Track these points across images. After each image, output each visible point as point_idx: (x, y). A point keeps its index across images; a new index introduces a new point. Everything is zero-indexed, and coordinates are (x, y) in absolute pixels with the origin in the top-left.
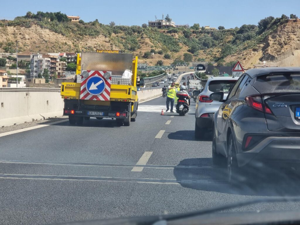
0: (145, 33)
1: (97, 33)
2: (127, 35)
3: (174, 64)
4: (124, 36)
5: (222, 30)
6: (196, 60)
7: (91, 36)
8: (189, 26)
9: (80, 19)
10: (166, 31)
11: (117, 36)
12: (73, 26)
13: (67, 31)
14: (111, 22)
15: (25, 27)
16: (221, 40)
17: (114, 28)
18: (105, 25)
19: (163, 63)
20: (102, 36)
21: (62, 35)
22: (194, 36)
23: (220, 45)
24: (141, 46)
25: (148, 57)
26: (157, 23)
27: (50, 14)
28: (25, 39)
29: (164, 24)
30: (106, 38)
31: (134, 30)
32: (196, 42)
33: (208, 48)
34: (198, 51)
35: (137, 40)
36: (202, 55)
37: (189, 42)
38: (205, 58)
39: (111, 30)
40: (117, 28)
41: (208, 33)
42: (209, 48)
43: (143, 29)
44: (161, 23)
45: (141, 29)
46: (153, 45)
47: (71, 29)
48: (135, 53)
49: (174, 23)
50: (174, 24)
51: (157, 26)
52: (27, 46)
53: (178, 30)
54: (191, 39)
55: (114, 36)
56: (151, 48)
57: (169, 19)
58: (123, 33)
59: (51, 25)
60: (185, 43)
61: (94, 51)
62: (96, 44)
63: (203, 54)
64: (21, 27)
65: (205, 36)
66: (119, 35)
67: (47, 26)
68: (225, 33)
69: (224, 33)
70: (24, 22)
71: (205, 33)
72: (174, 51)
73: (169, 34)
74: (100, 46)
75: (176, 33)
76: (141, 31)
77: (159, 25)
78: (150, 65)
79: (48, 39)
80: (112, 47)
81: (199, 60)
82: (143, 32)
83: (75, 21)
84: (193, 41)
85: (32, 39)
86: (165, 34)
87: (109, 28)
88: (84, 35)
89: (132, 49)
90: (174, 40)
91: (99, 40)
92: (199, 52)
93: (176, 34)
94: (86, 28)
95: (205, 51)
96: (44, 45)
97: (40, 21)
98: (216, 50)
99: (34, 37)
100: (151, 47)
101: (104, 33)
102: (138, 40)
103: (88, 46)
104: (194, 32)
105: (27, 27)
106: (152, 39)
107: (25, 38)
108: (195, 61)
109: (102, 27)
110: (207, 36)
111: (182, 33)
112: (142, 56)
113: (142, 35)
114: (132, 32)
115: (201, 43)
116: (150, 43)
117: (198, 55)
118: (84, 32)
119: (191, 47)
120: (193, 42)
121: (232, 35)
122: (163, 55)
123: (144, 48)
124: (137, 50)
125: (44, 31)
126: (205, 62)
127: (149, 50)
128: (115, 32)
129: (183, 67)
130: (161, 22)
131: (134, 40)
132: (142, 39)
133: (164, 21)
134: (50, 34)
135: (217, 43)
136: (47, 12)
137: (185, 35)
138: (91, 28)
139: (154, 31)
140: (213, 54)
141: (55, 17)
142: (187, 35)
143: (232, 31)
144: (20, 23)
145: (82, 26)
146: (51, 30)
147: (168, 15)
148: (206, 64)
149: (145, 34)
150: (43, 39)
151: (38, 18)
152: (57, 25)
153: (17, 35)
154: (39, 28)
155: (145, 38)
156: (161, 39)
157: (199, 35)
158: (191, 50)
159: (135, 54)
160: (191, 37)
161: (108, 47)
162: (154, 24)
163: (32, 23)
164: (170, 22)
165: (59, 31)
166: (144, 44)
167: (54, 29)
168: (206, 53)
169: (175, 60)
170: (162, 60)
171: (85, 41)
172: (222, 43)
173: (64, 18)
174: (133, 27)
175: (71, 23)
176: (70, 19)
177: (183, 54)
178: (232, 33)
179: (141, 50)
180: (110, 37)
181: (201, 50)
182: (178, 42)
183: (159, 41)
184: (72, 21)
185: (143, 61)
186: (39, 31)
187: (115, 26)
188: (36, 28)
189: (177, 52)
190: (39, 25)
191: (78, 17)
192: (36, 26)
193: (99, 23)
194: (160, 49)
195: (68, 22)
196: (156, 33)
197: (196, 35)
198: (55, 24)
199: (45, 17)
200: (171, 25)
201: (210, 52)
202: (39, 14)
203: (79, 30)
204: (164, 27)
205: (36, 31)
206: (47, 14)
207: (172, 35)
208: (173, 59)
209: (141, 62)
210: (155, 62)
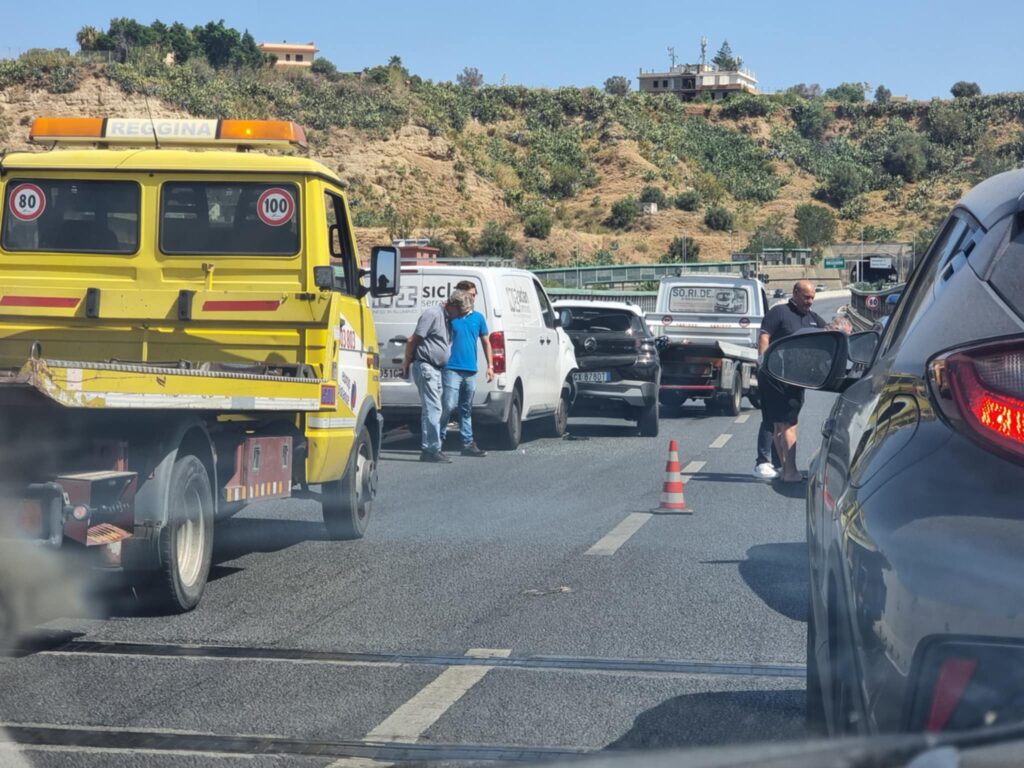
0: (619, 115)
1: (394, 117)
2: (536, 126)
3: (751, 252)
4: (522, 132)
5: (971, 100)
6: (855, 234)
7: (364, 131)
8: (816, 87)
9: (317, 56)
10: (716, 107)
11: (491, 133)
12: (282, 85)
13: (249, 110)
14: (466, 72)
15: (50, 91)
16: (966, 143)
17: (479, 96)
18: (435, 84)
19: (697, 250)
20: (417, 128)
22: (841, 129)
23: (963, 164)
24: (597, 176)
25: (631, 224)
26: (674, 78)
27: (172, 31)
29: (708, 81)
30: (434, 138)
31: (569, 104)
32: (853, 157)
33: (909, 180)
34: (859, 196)
35: (584, 147)
36: (878, 215)
37: (818, 156)
38: (895, 225)
39: (464, 104)
40: (490, 97)
41: (906, 113)
42: (913, 183)
43: (609, 101)
44: (694, 80)
45: (599, 99)
46: (656, 170)
47: (271, 98)
48: (571, 205)
49: (754, 79)
50: (754, 83)
51: (674, 92)
53: (768, 103)
54: (827, 144)
55: (477, 133)
56: (645, 185)
57: (730, 61)
58: (518, 118)
59: (174, 78)
60: (801, 162)
61: (373, 198)
62: (384, 167)
63: (883, 208)
64: (28, 92)
65: (890, 127)
66: (501, 126)
67: (156, 83)
68: (985, 111)
69: (981, 109)
70: (45, 70)
71: (890, 116)
72: (751, 195)
73: (730, 124)
74: (407, 174)
75: (760, 118)
76: (602, 107)
77: (688, 87)
78: (636, 259)
80: (461, 178)
81: (868, 236)
82: (609, 114)
83: (295, 66)
84: (838, 152)
86: (710, 123)
87: (454, 96)
88: (334, 128)
89: (560, 189)
90: (753, 150)
91: (402, 149)
92: (866, 201)
93: (761, 121)
94: (340, 93)
97: (123, 61)
98: (943, 187)
100: (644, 179)
101: (424, 118)
102: (587, 147)
103: (347, 174)
104: (840, 113)
105: (59, 92)
106: (651, 145)
108: (849, 243)
109: (419, 92)
110: (903, 128)
111: (786, 119)
112: (603, 218)
113: (603, 127)
114: (558, 112)
115: (874, 161)
116: (645, 161)
117: (859, 212)
118: (332, 112)
119: (827, 180)
120: (839, 158)
121: (1015, 120)
122: (699, 216)
123: (610, 186)
124: (581, 192)
125: (139, 106)
126: (894, 242)
127: (634, 189)
128: (483, 116)
129: (794, 269)
130: (695, 72)
131: (567, 150)
132: (602, 145)
133: (707, 69)
135: (947, 159)
136: (157, 22)
137: (799, 124)
138: (364, 93)
139: (662, 110)
140: (931, 208)
141: (194, 43)
142: (811, 124)
143: (1017, 103)
144: (27, 72)
145: (325, 85)
146: (171, 100)
147: (725, 44)
148: (899, 254)
149: (616, 123)
151: (113, 48)
152: (202, 81)
153: (8, 128)
154: (113, 93)
155: (618, 138)
156: (693, 144)
157: (864, 126)
158: (830, 192)
159: (570, 213)
160: (829, 133)
161: (444, 178)
162: (666, 84)
163: (84, 69)
164: (734, 74)
165: (211, 107)
166: (611, 166)
167: (186, 99)
168: (899, 204)
169: (754, 237)
170: (695, 238)
171: (335, 154)
172: (973, 159)
173: (242, 49)
174: (563, 93)
175: (275, 71)
176: (268, 56)
177: (794, 211)
178: (1019, 107)
179: (598, 194)
180: (455, 138)
181: (875, 189)
182: (769, 157)
183: (683, 151)
184: (279, 62)
185: (604, 239)
186: (112, 106)
187: (483, 87)
188: (99, 95)
189: (766, 201)
190: (115, 79)
191: (311, 47)
192: (100, 83)
193: (404, 72)
194: (685, 190)
195: (260, 67)
196: (669, 118)
197: (851, 126)
198: (195, 75)
199: (145, 44)
200: (739, 85)
201: (918, 200)
202: (119, 32)
203: (308, 104)
204: (709, 95)
205: (102, 108)
206: (158, 31)
207: (741, 125)
208: (743, 232)
209: (590, 245)
210: (659, 247)
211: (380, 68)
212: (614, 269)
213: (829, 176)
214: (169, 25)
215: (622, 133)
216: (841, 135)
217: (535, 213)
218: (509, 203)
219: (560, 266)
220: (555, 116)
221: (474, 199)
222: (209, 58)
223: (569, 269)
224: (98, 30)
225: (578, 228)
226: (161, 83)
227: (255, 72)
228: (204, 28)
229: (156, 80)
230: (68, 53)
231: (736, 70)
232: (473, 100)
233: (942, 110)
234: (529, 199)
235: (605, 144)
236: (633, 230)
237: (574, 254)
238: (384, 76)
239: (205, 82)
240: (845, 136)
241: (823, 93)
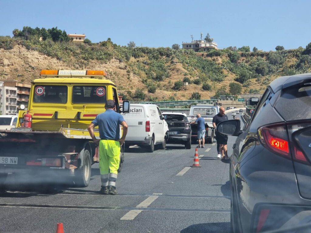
0: (176, 56)
1: (109, 56)
2: (151, 59)
3: (217, 97)
4: (147, 61)
5: (281, 51)
6: (247, 91)
7: (99, 61)
8: (235, 47)
9: (85, 38)
10: (205, 53)
12: (74, 47)
13: (65, 54)
14: (130, 43)
15: (5, 49)
16: (280, 64)
17: (134, 50)
18: (121, 46)
19: (200, 96)
20: (115, 60)
21: (58, 59)
22: (243, 60)
23: (279, 70)
24: (170, 74)
25: (180, 88)
26: (193, 44)
27: (41, 30)
28: (4, 66)
29: (203, 45)
30: (121, 63)
31: (161, 52)
32: (247, 68)
34: (248, 80)
35: (166, 65)
36: (254, 85)
37: (236, 68)
38: (259, 89)
39: (130, 52)
41: (262, 55)
42: (264, 76)
43: (174, 51)
44: (199, 45)
45: (170, 51)
46: (188, 72)
47: (71, 51)
48: (162, 83)
49: (217, 45)
50: (216, 46)
51: (193, 49)
52: (5, 75)
53: (221, 52)
54: (239, 64)
55: (133, 61)
56: (184, 77)
57: (210, 39)
58: (146, 57)
59: (42, 45)
60: (231, 70)
62: (106, 72)
63: (256, 84)
65: (257, 59)
66: (141, 59)
67: (37, 47)
68: (286, 55)
69: (284, 54)
71: (257, 56)
72: (216, 80)
73: (210, 59)
74: (113, 74)
75: (219, 57)
76: (171, 53)
77: (197, 47)
79: (37, 65)
80: (129, 75)
81: (251, 92)
83: (79, 41)
84: (242, 67)
85: (13, 65)
86: (204, 58)
87: (127, 50)
88: (90, 60)
89: (159, 78)
90: (217, 66)
91: (111, 66)
92: (250, 81)
93: (219, 58)
94: (92, 49)
95: (258, 79)
96: (30, 73)
97: (27, 40)
98: (273, 77)
99: (16, 62)
100: (184, 75)
102: (167, 65)
104: (242, 55)
105: (7, 49)
106: (186, 65)
107: (3, 63)
108: (246, 94)
109: (116, 49)
110: (261, 60)
111: (226, 57)
112: (172, 87)
113: (172, 59)
114: (158, 55)
115: (253, 70)
116: (184, 70)
117: (248, 85)
118: (90, 55)
120: (242, 69)
121: (294, 57)
122: (201, 86)
123: (174, 77)
124: (165, 79)
125: (31, 53)
126: (259, 94)
127: (181, 78)
128: (135, 56)
129: (229, 101)
130: (199, 43)
131: (161, 66)
133: (202, 42)
134: (39, 58)
135: (275, 69)
136: (37, 28)
137: (230, 58)
138: (100, 49)
139: (189, 54)
141: (48, 34)
142: (234, 59)
143: (295, 52)
145: (88, 47)
146: (41, 52)
147: (208, 34)
149: (176, 58)
150: (28, 64)
151: (24, 36)
152: (50, 46)
154: (24, 49)
155: (176, 63)
156: (199, 64)
157: (250, 59)
158: (239, 79)
159: (162, 85)
160: (239, 61)
161: (124, 75)
162: (190, 46)
163: (15, 42)
164: (210, 43)
165: (53, 54)
166: (174, 71)
167: (46, 51)
168: (260, 82)
169: (217, 92)
170: (199, 92)
171: (91, 68)
172: (282, 69)
173: (63, 36)
174: (159, 49)
175: (73, 43)
176: (71, 38)
177: (229, 84)
178: (296, 54)
179: (170, 80)
180: (127, 63)
181: (253, 78)
182: (221, 68)
183: (196, 67)
184: (74, 40)
185: (172, 93)
186: (23, 53)
187: (135, 47)
188: (19, 50)
189: (221, 81)
190: (25, 45)
191: (84, 35)
192: (19, 47)
193: (112, 43)
194: (196, 78)
195: (68, 41)
196: (191, 57)
197: (246, 59)
198: (48, 44)
199: (33, 34)
200: (212, 47)
201: (266, 81)
202: (25, 31)
203: (83, 53)
204: (203, 50)
205: (20, 54)
206: (37, 30)
207: (213, 59)
208: (215, 91)
209: (168, 95)
210: (189, 95)
211: (104, 41)
212: (175, 102)
213: (240, 74)
214: (41, 29)
215: (178, 61)
216: (243, 62)
217: (151, 85)
218: (143, 82)
219: (159, 101)
220: (157, 56)
221: (133, 81)
222: (53, 39)
223: (162, 102)
224: (19, 30)
225: (164, 90)
226: (38, 47)
227: (67, 43)
228: (51, 29)
229: (37, 46)
230: (10, 37)
231: (211, 42)
232: (132, 51)
233: (273, 54)
234: (149, 81)
235: (172, 65)
236: (181, 91)
237: (163, 98)
238: (106, 44)
239: (51, 46)
240: (244, 62)
241: (237, 49)
